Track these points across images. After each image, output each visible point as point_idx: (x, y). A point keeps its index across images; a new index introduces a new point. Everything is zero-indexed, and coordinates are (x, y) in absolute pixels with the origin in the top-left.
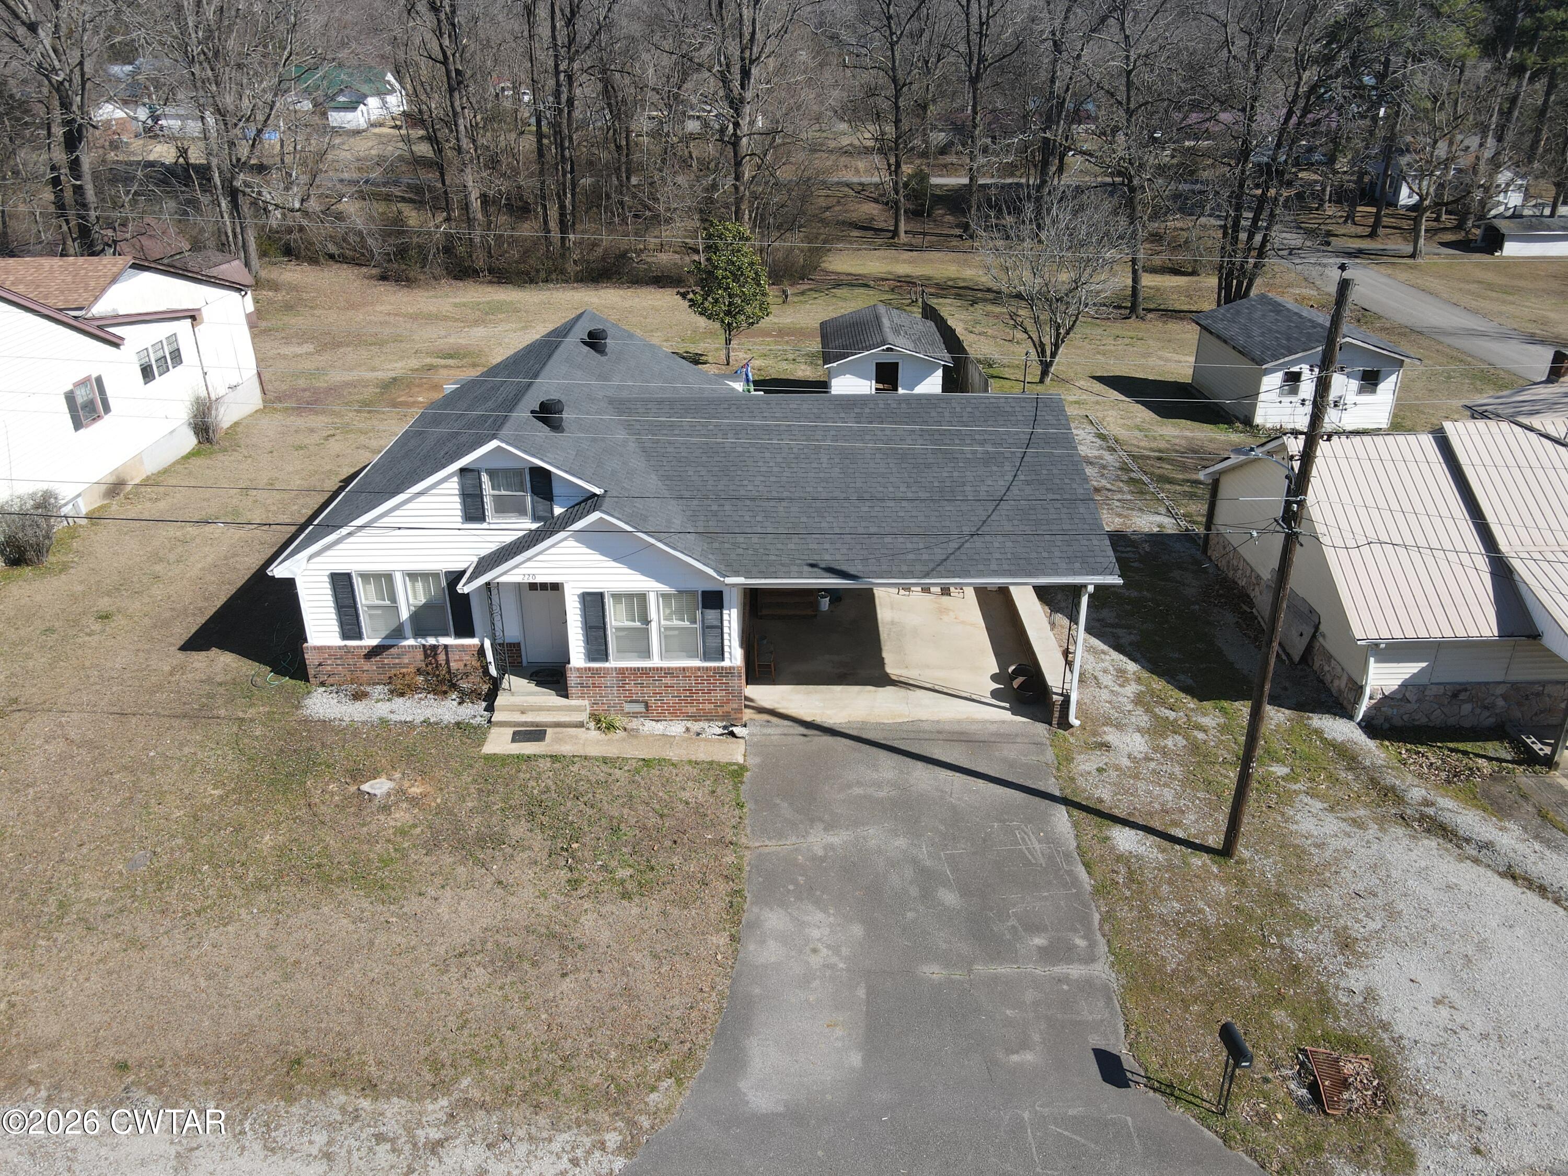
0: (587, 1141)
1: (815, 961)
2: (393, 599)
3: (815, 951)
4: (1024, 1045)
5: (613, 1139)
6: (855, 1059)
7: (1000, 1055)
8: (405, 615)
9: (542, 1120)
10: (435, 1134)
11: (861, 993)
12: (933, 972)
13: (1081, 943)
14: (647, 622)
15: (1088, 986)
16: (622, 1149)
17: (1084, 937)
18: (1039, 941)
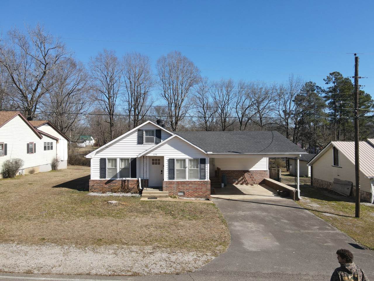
2: (116, 166)
4: (327, 242)
7: (322, 244)
8: (118, 171)
10: (150, 251)
12: (289, 231)
14: (185, 168)
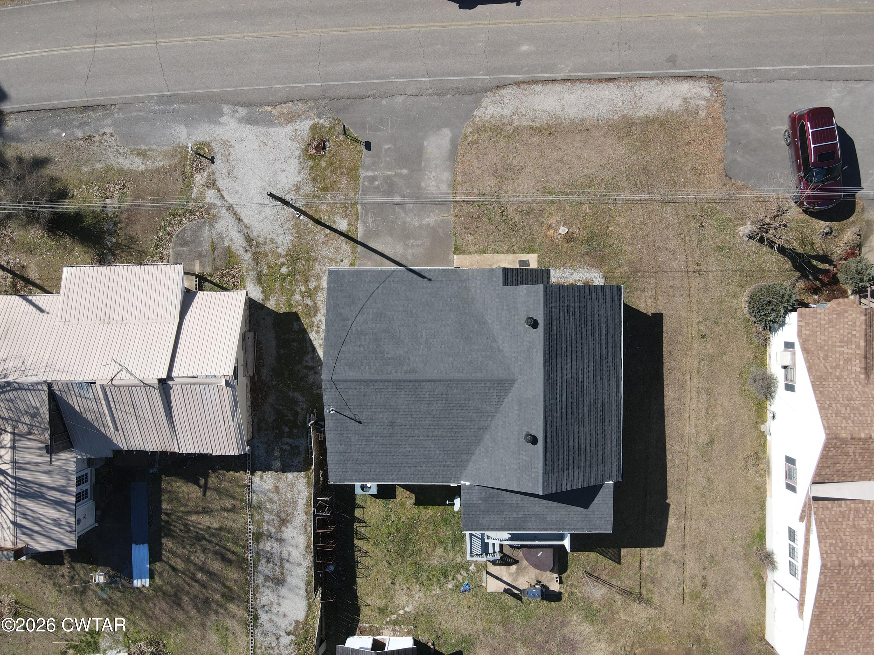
0: (483, 118)
1: (434, 174)
3: (434, 177)
4: (386, 150)
5: (477, 119)
6: (425, 144)
7: (393, 147)
9: (493, 122)
10: (514, 117)
11: (423, 164)
12: (405, 172)
13: (366, 183)
15: (367, 169)
16: (475, 116)
17: (365, 185)
18: (377, 183)
